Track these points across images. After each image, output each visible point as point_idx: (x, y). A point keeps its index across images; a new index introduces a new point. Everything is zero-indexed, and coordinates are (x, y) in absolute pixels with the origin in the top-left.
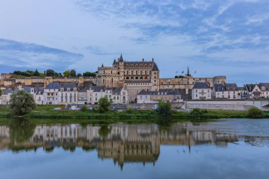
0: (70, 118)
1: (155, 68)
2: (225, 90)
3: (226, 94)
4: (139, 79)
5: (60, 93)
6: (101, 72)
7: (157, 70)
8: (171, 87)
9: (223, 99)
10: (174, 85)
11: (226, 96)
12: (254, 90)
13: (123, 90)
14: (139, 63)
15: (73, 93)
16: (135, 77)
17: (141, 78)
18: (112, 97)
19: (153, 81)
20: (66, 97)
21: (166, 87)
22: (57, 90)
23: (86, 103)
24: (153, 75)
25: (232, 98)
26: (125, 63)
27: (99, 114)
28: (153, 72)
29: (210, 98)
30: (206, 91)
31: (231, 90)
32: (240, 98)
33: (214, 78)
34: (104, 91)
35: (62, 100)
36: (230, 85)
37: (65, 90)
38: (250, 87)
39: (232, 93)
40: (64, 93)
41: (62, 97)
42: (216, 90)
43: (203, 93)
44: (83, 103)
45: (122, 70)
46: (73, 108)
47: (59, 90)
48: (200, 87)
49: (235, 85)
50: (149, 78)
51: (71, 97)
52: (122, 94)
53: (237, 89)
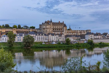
0: (52, 47)
1: (65, 26)
2: (97, 35)
3: (98, 37)
4: (58, 30)
5: (37, 36)
6: (44, 27)
7: (66, 26)
8: (71, 34)
9: (97, 39)
10: (73, 33)
11: (98, 38)
12: (107, 35)
13: (63, 35)
14: (58, 23)
15: (43, 36)
16: (58, 29)
17: (59, 30)
18: (59, 38)
19: (64, 31)
20: (40, 38)
21: (69, 34)
22: (35, 35)
23: (48, 41)
24: (65, 29)
25: (100, 38)
26: (53, 23)
27: (68, 45)
28: (64, 27)
29: (94, 38)
30: (92, 35)
31: (99, 35)
32: (103, 38)
33: (87, 30)
34: (55, 35)
35: (38, 40)
36: (99, 33)
37: (39, 35)
38: (105, 34)
39: (100, 36)
40: (39, 36)
41: (38, 38)
42: (95, 35)
43: (91, 36)
44: (47, 41)
45: (52, 26)
46: (54, 43)
47: (36, 35)
48: (90, 34)
49: (100, 33)
50: (62, 30)
51: (42, 38)
52: (62, 37)
53: (101, 35)
